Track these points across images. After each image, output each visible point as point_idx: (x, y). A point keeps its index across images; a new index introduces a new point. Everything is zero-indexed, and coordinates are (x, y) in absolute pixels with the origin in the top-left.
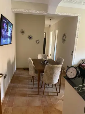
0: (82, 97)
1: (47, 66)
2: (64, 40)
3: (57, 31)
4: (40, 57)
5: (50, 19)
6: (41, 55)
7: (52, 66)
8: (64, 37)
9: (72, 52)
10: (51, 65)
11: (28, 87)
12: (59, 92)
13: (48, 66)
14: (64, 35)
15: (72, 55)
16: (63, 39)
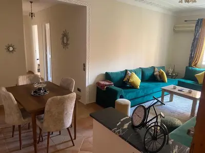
0: (127, 142)
1: (50, 99)
2: (65, 45)
3: (48, 26)
4: (23, 81)
5: (31, 2)
6: (25, 77)
7: (60, 99)
8: (65, 38)
9: (84, 65)
10: (59, 97)
11: (9, 149)
12: (75, 139)
13: (52, 100)
14: (65, 35)
15: (84, 70)
16: (63, 41)
